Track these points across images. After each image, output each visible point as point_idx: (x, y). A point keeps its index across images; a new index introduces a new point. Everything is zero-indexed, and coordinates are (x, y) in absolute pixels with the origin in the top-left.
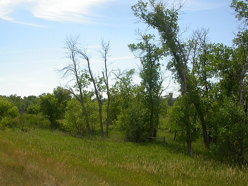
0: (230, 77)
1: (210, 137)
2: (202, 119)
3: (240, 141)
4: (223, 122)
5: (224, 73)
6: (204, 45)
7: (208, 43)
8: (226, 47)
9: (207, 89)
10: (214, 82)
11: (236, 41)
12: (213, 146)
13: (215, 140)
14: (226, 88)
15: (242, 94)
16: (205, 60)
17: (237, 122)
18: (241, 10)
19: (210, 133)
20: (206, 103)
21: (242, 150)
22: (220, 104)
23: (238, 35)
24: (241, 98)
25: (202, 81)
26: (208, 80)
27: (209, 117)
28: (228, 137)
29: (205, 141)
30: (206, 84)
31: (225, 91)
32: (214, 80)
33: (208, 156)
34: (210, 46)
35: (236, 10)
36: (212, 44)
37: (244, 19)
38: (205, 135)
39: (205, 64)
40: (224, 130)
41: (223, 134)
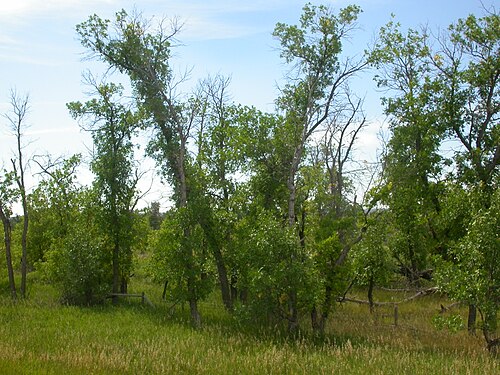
0: (270, 170)
1: (234, 290)
2: (217, 254)
3: (291, 294)
4: (258, 258)
5: (259, 162)
6: (220, 108)
7: (228, 104)
8: (260, 113)
9: (226, 195)
10: (240, 181)
11: (282, 103)
12: (239, 306)
13: (244, 295)
14: (263, 192)
15: (292, 205)
16: (222, 137)
17: (285, 258)
18: (292, 43)
19: (234, 281)
20: (223, 221)
21: (295, 311)
22: (252, 224)
23: (285, 92)
24: (292, 213)
25: (216, 178)
26: (227, 176)
27: (231, 250)
28: (269, 288)
29: (225, 297)
30: (224, 183)
31: (261, 198)
32: (241, 177)
33: (231, 327)
34: (232, 110)
35: (284, 43)
36: (237, 105)
37: (297, 60)
38: (223, 285)
39: (222, 145)
40: (259, 274)
41: (258, 282)
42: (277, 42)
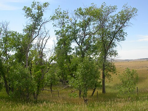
0: (21, 51)
1: (9, 87)
2: (4, 77)
3: (27, 88)
4: (17, 77)
5: (17, 49)
6: (6, 31)
7: (8, 30)
8: (18, 33)
9: (7, 59)
10: (11, 54)
11: (25, 30)
12: (11, 93)
13: (12, 89)
14: (18, 58)
15: (27, 61)
16: (6, 40)
17: (25, 77)
18: (28, 12)
19: (9, 85)
20: (6, 67)
21: (28, 94)
22: (14, 68)
23: (26, 27)
24: (27, 64)
25: (4, 53)
26: (8, 53)
27: (8, 76)
28: (20, 87)
29: (7, 90)
30: (7, 55)
33: (8, 99)
35: (26, 12)
36: (11, 31)
37: (30, 18)
38: (6, 86)
39: (6, 43)
40: (17, 83)
41: (17, 85)
42: (24, 12)
